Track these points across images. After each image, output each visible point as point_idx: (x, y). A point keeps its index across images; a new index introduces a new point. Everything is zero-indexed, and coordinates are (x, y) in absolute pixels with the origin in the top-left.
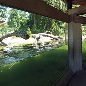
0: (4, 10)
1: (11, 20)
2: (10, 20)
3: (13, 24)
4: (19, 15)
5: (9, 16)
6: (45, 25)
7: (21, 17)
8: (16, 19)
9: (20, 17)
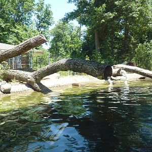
0: (45, 29)
1: (55, 45)
2: (53, 45)
3: (59, 52)
4: (68, 36)
5: (52, 38)
6: (116, 51)
7: (72, 40)
8: (63, 43)
9: (69, 40)
